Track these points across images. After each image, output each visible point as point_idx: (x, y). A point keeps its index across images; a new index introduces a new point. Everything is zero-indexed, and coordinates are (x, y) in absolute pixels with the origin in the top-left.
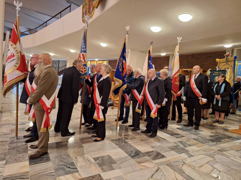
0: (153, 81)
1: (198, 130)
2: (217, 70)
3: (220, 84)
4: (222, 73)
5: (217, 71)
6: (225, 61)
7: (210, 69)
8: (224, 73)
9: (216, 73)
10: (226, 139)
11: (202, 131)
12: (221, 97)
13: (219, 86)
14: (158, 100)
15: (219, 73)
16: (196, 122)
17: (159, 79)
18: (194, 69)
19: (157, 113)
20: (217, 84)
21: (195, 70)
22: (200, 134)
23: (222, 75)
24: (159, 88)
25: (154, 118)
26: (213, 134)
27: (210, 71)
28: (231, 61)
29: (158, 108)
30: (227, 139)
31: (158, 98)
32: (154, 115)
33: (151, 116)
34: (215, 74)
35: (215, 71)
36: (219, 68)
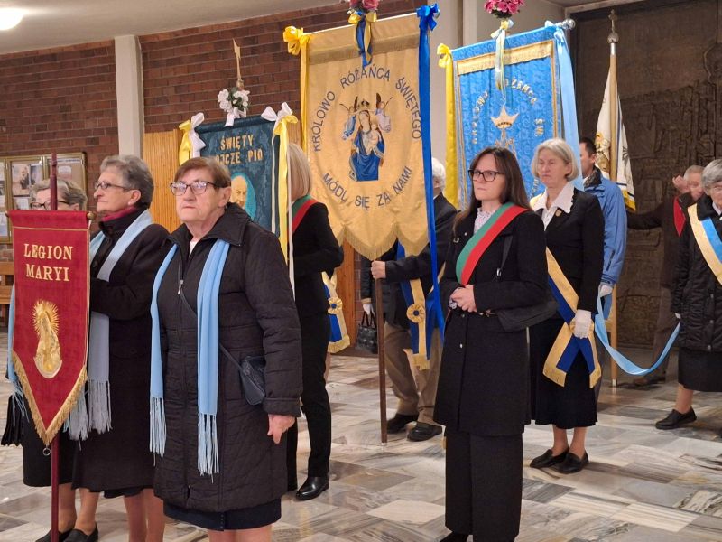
2: (230, 122)
4: (256, 145)
5: (230, 132)
6: (352, 42)
7: (195, 119)
8: (264, 139)
9: (229, 143)
15: (241, 141)
28: (395, 46)
34: (225, 160)
35: (224, 133)
36: (233, 106)
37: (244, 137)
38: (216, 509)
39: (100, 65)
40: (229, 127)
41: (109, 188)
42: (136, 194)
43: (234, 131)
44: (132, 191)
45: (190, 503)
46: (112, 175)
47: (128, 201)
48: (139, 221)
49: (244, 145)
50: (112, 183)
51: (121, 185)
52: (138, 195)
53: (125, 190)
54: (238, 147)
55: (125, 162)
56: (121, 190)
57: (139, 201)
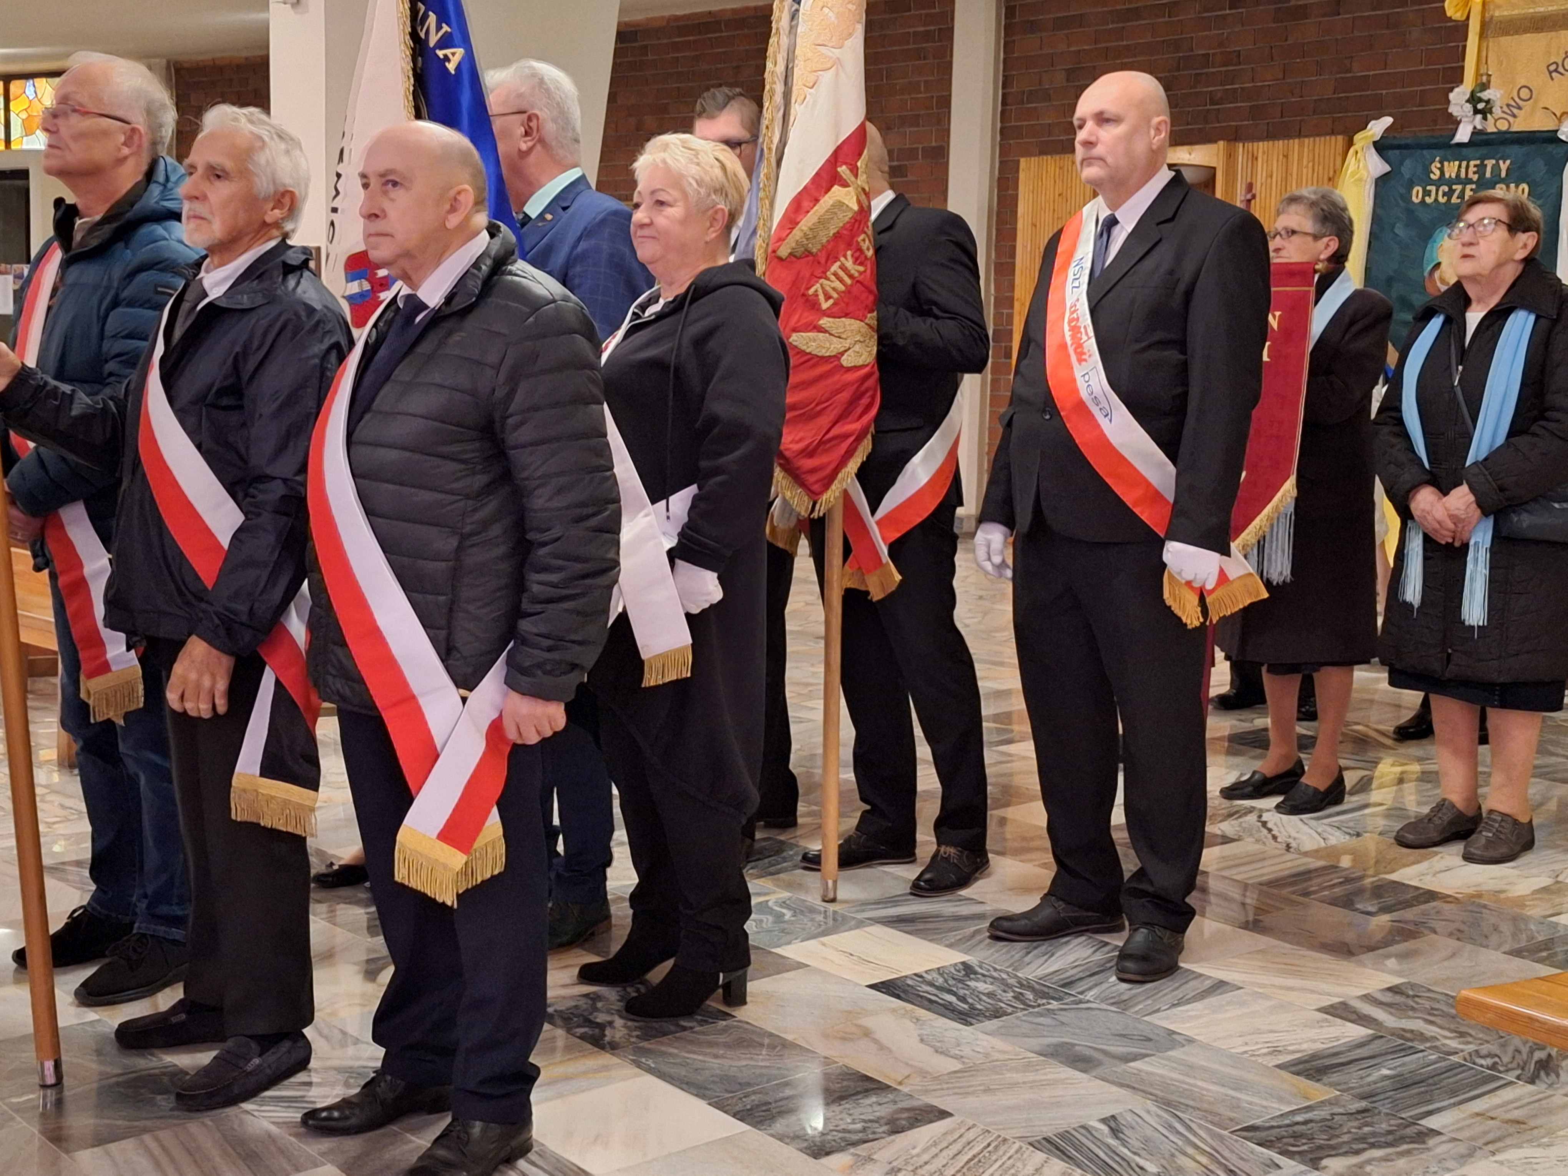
0: (438, 318)
1: (1166, 987)
2: (1463, 135)
3: (1474, 318)
4: (1515, 176)
5: (1459, 151)
7: (1378, 127)
8: (1538, 168)
9: (1451, 169)
10: (1507, 1094)
11: (1220, 986)
12: (1485, 508)
13: (1463, 355)
14: (516, 613)
15: (1481, 168)
16: (1140, 874)
17: (522, 295)
18: (1102, 119)
19: (494, 819)
20: (1435, 325)
21: (1108, 135)
22: (1172, 1039)
23: (1521, 192)
24: (515, 437)
25: (449, 899)
26: (1356, 1032)
27: (1381, 147)
29: (518, 752)
30: (1523, 1090)
31: (519, 585)
32: (456, 859)
33: (400, 875)
34: (1437, 195)
35: (1442, 152)
36: (1476, 112)
37: (1490, 163)
38: (1495, 677)
39: (922, 29)
40: (1460, 145)
41: (1294, 238)
42: (1331, 243)
43: (1465, 151)
44: (1325, 240)
45: (1452, 671)
46: (1297, 218)
47: (1321, 253)
48: (1342, 282)
49: (1488, 175)
50: (1296, 228)
51: (1310, 231)
52: (1334, 245)
53: (1316, 237)
54: (1475, 177)
55: (1313, 197)
56: (1310, 239)
57: (1335, 253)
